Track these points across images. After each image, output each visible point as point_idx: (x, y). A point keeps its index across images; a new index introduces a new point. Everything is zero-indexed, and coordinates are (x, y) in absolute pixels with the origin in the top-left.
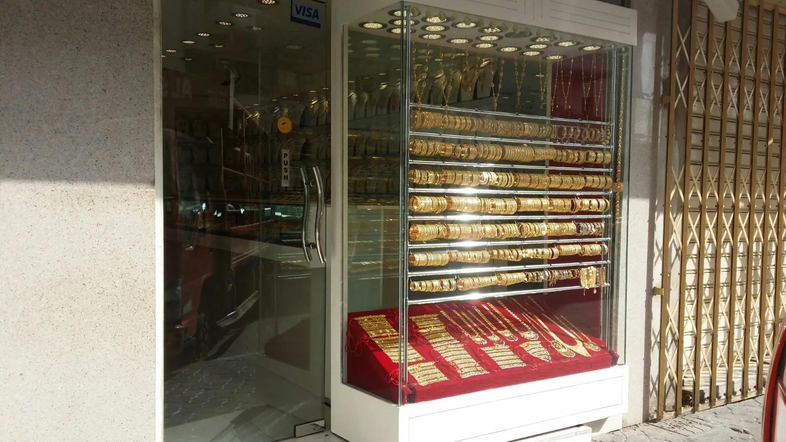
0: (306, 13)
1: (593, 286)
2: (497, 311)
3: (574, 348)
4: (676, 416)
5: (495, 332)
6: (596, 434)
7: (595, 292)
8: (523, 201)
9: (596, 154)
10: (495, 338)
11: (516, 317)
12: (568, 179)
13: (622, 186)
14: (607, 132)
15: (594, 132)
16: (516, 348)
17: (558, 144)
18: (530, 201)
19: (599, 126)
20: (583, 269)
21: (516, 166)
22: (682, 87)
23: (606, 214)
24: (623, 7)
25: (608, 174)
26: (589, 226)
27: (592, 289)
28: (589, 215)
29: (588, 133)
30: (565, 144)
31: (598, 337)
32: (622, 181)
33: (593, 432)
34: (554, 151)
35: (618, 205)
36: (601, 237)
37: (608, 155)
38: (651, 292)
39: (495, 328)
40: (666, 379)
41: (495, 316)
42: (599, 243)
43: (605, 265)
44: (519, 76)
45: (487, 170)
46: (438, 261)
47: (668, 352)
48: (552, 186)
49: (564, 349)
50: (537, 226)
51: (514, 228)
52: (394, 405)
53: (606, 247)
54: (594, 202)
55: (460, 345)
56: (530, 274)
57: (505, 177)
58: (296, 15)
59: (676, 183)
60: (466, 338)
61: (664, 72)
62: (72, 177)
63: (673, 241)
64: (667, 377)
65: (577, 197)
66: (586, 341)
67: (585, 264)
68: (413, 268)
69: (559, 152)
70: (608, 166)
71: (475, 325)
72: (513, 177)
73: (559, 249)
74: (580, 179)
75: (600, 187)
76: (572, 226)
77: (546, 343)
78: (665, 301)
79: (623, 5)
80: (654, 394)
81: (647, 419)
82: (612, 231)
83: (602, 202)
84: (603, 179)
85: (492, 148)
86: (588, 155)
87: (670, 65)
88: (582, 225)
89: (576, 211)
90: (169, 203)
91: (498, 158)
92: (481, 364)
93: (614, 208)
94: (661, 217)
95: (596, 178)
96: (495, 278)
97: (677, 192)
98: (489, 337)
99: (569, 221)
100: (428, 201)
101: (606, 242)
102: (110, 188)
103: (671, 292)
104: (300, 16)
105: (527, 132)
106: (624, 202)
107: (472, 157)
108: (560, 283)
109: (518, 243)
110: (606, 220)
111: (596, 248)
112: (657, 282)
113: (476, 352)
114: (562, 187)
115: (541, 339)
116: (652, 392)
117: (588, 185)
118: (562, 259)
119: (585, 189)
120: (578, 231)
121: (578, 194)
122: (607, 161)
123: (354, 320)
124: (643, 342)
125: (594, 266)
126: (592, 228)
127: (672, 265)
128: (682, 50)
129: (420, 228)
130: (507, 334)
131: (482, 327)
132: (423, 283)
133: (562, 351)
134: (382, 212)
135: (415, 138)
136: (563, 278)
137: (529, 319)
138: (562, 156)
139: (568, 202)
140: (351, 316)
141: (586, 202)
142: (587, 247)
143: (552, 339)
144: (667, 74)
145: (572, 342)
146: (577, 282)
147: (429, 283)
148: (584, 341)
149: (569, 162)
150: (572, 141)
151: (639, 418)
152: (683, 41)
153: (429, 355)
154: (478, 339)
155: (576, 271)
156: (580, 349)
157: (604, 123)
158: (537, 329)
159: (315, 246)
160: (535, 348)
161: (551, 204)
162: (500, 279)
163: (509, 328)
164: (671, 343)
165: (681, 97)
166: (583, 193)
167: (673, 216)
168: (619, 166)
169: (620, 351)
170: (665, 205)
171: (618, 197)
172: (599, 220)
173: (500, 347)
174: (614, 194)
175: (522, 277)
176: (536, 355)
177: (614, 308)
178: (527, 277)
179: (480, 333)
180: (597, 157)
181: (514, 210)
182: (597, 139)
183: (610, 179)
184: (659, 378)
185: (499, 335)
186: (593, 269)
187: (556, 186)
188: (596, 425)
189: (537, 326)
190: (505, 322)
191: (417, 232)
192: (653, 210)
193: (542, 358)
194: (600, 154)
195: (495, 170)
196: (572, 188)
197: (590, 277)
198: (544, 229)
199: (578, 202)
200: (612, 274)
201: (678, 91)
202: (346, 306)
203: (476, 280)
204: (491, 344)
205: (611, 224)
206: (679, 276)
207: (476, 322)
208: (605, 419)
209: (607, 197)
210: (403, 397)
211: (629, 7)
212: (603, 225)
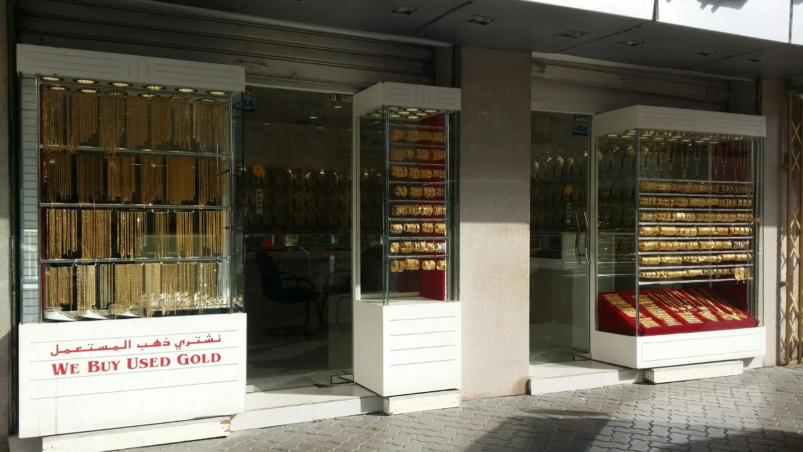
0: (580, 129)
1: (743, 279)
2: (682, 295)
3: (731, 316)
4: (799, 363)
5: (683, 306)
6: (746, 368)
7: (744, 282)
8: (700, 229)
9: (743, 201)
10: (684, 309)
11: (694, 299)
12: (726, 216)
13: (758, 219)
14: (749, 188)
15: (741, 188)
16: (696, 314)
17: (720, 196)
18: (705, 229)
19: (744, 185)
20: (736, 269)
21: (696, 209)
22: (796, 157)
23: (749, 236)
24: (757, 116)
25: (750, 212)
26: (740, 243)
27: (742, 281)
28: (739, 237)
29: (737, 189)
30: (724, 196)
31: (746, 311)
32: (759, 216)
33: (744, 367)
34: (717, 200)
35: (757, 231)
36: (746, 250)
37: (750, 201)
38: (780, 284)
39: (682, 304)
40: (791, 339)
41: (681, 298)
42: (746, 253)
43: (749, 267)
44: (697, 160)
45: (680, 212)
46: (654, 261)
47: (793, 323)
48: (717, 220)
49: (725, 316)
50: (709, 243)
51: (696, 244)
52: (634, 337)
53: (750, 256)
54: (742, 229)
55: (663, 311)
56: (705, 271)
57: (690, 215)
58: (575, 131)
59: (794, 217)
60: (667, 308)
61: (784, 150)
62: (493, 220)
63: (794, 253)
64: (792, 337)
65: (731, 226)
66: (739, 313)
67: (737, 265)
68: (641, 265)
69: (721, 201)
70: (750, 208)
71: (670, 302)
72: (694, 215)
73: (722, 256)
74: (732, 216)
75: (745, 220)
76: (729, 243)
77: (714, 313)
78: (789, 290)
79: (757, 114)
80: (784, 350)
81: (779, 364)
82: (753, 246)
83: (747, 229)
84: (747, 216)
85: (683, 200)
86: (737, 201)
87: (788, 145)
88: (735, 242)
89: (731, 234)
90: (532, 235)
91: (686, 205)
92: (678, 320)
93: (754, 233)
94: (785, 238)
95: (743, 215)
96: (685, 272)
97: (795, 223)
98: (680, 308)
99: (727, 240)
100: (649, 229)
101: (751, 253)
102: (513, 225)
103: (794, 286)
104: (577, 132)
105: (702, 190)
106: (761, 229)
107: (672, 205)
108: (722, 276)
109: (697, 252)
110: (750, 240)
111: (744, 256)
112: (784, 278)
113: (673, 315)
114: (722, 221)
115: (710, 310)
116: (782, 349)
117: (738, 219)
118: (724, 262)
119: (736, 222)
120: (733, 246)
121: (733, 224)
122: (750, 205)
123: (602, 296)
124: (775, 316)
125: (743, 267)
126: (741, 244)
127: (794, 269)
128: (796, 136)
129: (646, 244)
130: (690, 307)
131: (674, 303)
132: (647, 273)
133: (724, 317)
134: (614, 236)
135: (642, 196)
136: (724, 273)
137: (703, 300)
138: (722, 202)
139: (726, 229)
140: (600, 294)
141: (737, 229)
142: (739, 256)
143: (718, 311)
144: (787, 150)
145: (730, 313)
146: (733, 276)
147: (650, 274)
148: (737, 313)
149: (727, 206)
150: (728, 194)
151: (774, 362)
152: (796, 131)
153: (648, 314)
154: (673, 309)
155: (732, 270)
156: (735, 316)
157: (747, 183)
158: (707, 305)
159: (584, 255)
160: (707, 314)
161: (717, 231)
162: (688, 272)
163: (691, 304)
164: (795, 319)
165: (796, 165)
166: (735, 224)
167: (793, 238)
168: (757, 208)
169: (760, 318)
170: (787, 231)
171: (757, 226)
172: (745, 240)
173: (687, 313)
174: (754, 224)
175: (700, 271)
176: (709, 318)
177: (756, 293)
178: (703, 272)
179: (674, 306)
180: (743, 203)
181: (696, 234)
182: (743, 192)
183: (751, 216)
184: (787, 339)
185: (685, 307)
186: (743, 269)
187: (720, 220)
188: (747, 361)
189: (708, 304)
190: (688, 301)
191: (644, 246)
192: (779, 234)
193: (712, 319)
194: (745, 201)
195: (684, 212)
196: (729, 221)
197: (740, 274)
198: (712, 244)
199: (733, 229)
200: (754, 271)
201: (793, 161)
202: (597, 288)
203: (675, 273)
204: (681, 311)
205: (752, 242)
206: (798, 275)
207: (670, 300)
208: (752, 358)
209: (750, 226)
210: (638, 333)
211: (760, 115)
212: (748, 243)
